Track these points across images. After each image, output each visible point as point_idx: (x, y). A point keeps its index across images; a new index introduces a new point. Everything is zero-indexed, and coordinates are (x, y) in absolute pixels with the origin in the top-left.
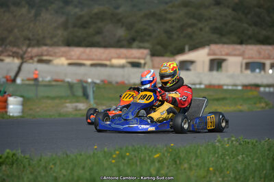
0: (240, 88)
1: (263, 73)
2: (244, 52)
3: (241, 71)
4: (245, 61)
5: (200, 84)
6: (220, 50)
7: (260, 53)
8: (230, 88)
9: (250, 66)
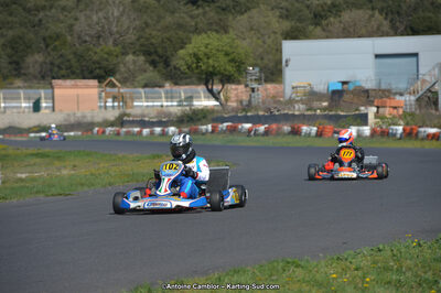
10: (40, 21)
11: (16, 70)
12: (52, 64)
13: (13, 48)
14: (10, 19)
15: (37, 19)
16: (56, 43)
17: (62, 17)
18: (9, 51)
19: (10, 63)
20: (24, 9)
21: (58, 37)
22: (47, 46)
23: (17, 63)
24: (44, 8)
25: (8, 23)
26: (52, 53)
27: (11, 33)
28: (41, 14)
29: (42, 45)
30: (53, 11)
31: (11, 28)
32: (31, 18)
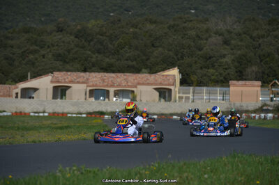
0: (84, 115)
1: (107, 100)
2: (88, 79)
3: (86, 99)
4: (89, 89)
5: (44, 112)
6: (63, 77)
7: (103, 80)
8: (75, 115)
9: (94, 93)
10: (260, 45)
11: (240, 76)
12: (263, 73)
13: (239, 62)
14: (240, 43)
15: (257, 43)
16: (268, 59)
17: (274, 42)
18: (236, 64)
19: (237, 72)
20: (251, 37)
21: (269, 55)
22: (261, 61)
23: (241, 72)
24: (263, 36)
25: (238, 46)
26: (264, 65)
27: (239, 52)
28: (261, 41)
29: (258, 61)
30: (269, 38)
31: (239, 49)
32: (254, 43)
